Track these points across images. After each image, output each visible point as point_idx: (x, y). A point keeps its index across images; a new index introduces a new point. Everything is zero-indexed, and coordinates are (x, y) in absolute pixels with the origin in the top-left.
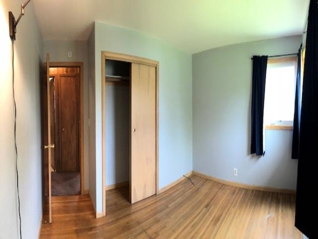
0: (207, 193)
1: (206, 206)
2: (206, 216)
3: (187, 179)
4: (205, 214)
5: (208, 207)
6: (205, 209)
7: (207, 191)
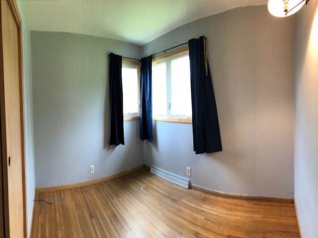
0: (75, 204)
1: (91, 216)
2: (102, 223)
3: (38, 202)
4: (99, 224)
5: (94, 216)
6: (93, 220)
7: (73, 202)
